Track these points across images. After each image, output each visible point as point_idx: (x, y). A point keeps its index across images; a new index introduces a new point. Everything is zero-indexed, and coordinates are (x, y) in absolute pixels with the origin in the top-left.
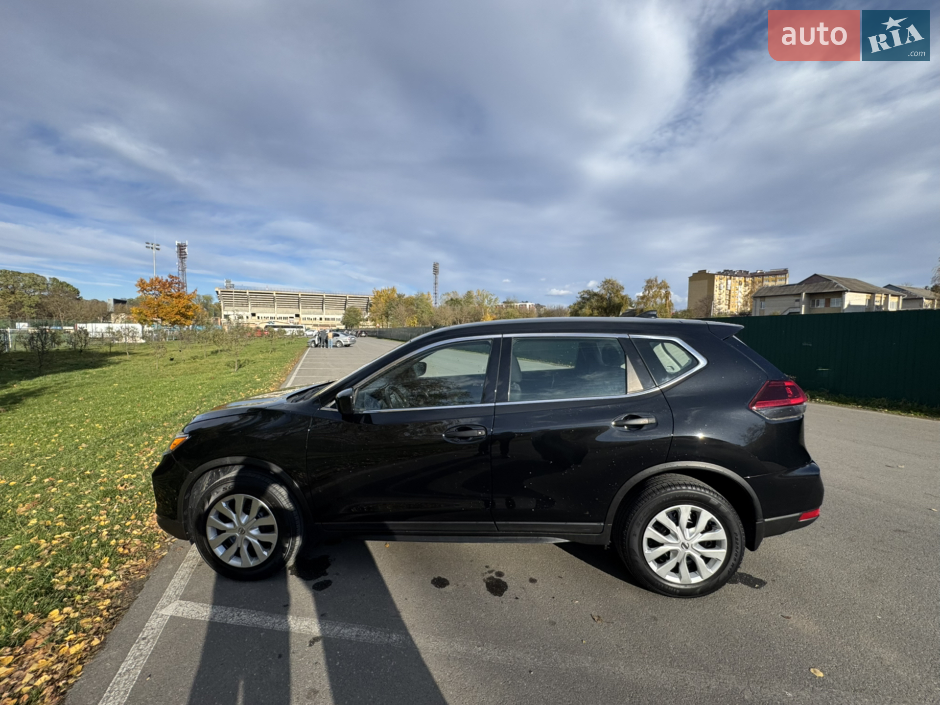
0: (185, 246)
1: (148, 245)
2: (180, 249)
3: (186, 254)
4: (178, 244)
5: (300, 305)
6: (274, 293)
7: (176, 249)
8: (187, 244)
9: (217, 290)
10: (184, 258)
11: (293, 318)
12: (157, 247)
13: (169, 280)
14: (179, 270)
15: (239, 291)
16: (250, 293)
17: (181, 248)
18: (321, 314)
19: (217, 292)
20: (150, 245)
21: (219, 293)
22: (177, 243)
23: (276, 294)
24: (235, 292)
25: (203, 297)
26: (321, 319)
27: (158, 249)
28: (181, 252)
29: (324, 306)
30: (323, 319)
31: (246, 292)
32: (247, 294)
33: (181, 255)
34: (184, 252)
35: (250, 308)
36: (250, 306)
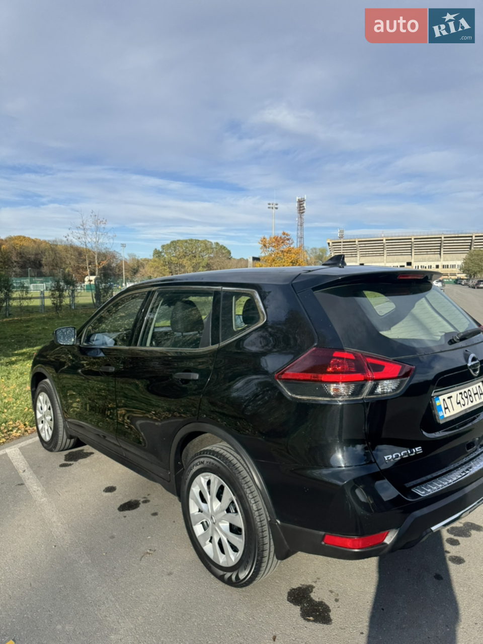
0: (304, 200)
1: (269, 206)
2: (300, 205)
3: (304, 209)
4: (299, 200)
5: (413, 251)
6: (384, 239)
7: (297, 205)
8: (305, 199)
9: (329, 242)
10: (303, 213)
11: (404, 266)
12: (276, 206)
13: (283, 236)
14: (298, 225)
15: (348, 240)
16: (359, 241)
17: (301, 202)
18: (438, 261)
19: (329, 244)
20: (271, 206)
21: (331, 244)
22: (297, 198)
23: (386, 240)
24: (344, 242)
25: (320, 249)
26: (437, 267)
27: (277, 208)
28: (300, 207)
29: (442, 250)
30: (440, 267)
31: (355, 242)
32: (357, 243)
33: (300, 210)
34: (303, 207)
35: (358, 258)
36: (358, 256)
